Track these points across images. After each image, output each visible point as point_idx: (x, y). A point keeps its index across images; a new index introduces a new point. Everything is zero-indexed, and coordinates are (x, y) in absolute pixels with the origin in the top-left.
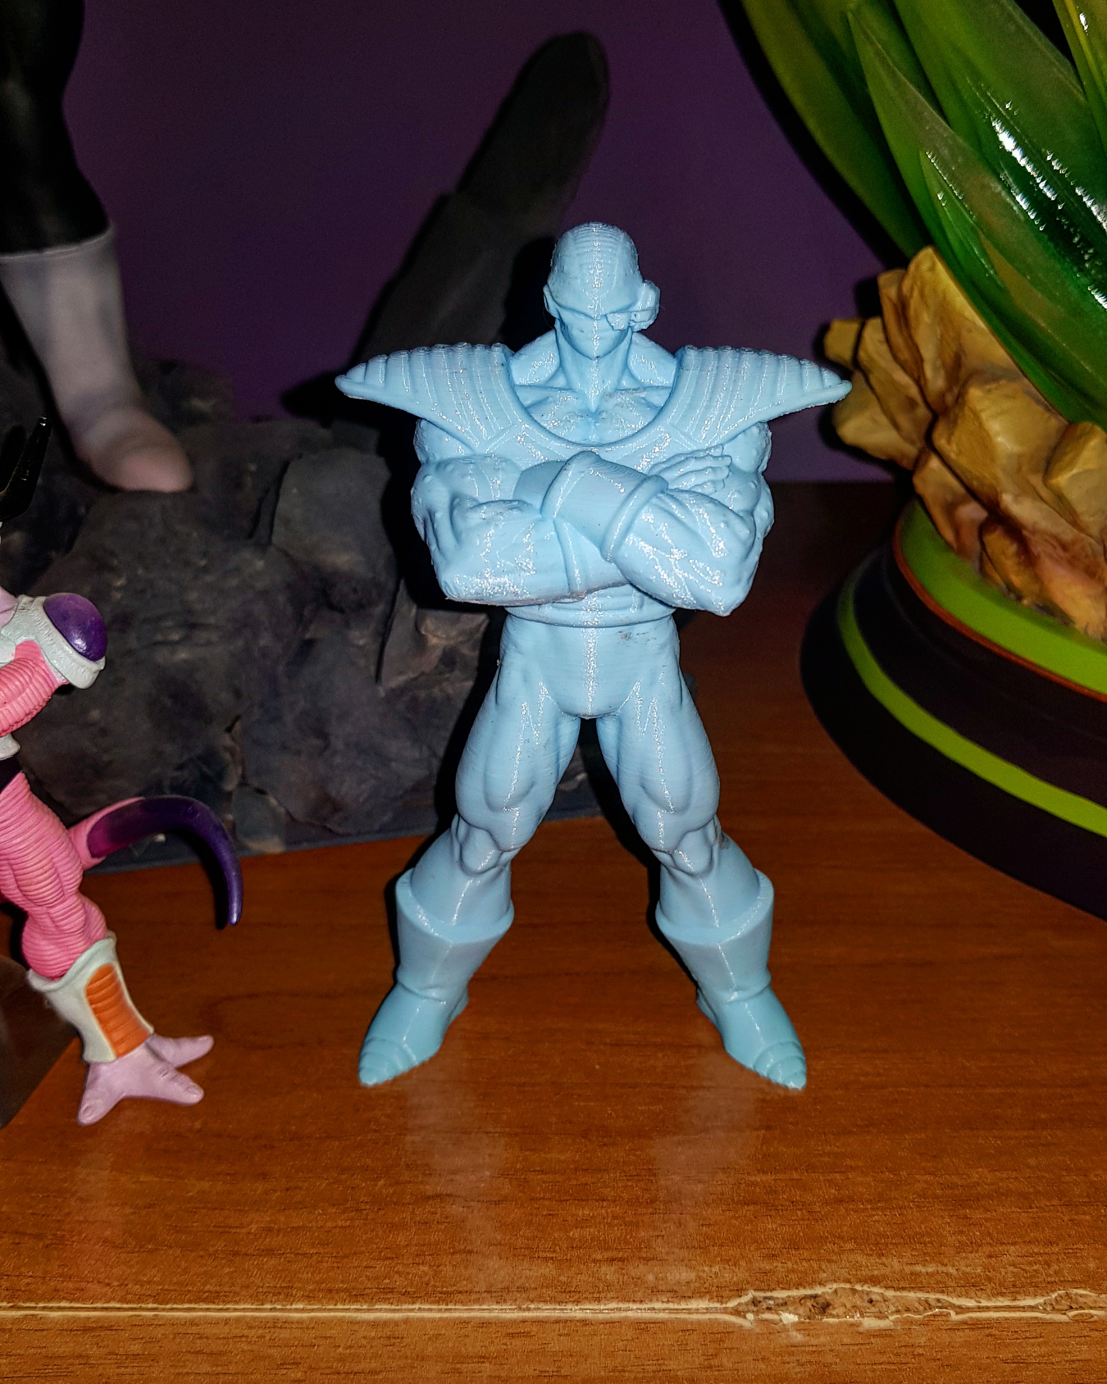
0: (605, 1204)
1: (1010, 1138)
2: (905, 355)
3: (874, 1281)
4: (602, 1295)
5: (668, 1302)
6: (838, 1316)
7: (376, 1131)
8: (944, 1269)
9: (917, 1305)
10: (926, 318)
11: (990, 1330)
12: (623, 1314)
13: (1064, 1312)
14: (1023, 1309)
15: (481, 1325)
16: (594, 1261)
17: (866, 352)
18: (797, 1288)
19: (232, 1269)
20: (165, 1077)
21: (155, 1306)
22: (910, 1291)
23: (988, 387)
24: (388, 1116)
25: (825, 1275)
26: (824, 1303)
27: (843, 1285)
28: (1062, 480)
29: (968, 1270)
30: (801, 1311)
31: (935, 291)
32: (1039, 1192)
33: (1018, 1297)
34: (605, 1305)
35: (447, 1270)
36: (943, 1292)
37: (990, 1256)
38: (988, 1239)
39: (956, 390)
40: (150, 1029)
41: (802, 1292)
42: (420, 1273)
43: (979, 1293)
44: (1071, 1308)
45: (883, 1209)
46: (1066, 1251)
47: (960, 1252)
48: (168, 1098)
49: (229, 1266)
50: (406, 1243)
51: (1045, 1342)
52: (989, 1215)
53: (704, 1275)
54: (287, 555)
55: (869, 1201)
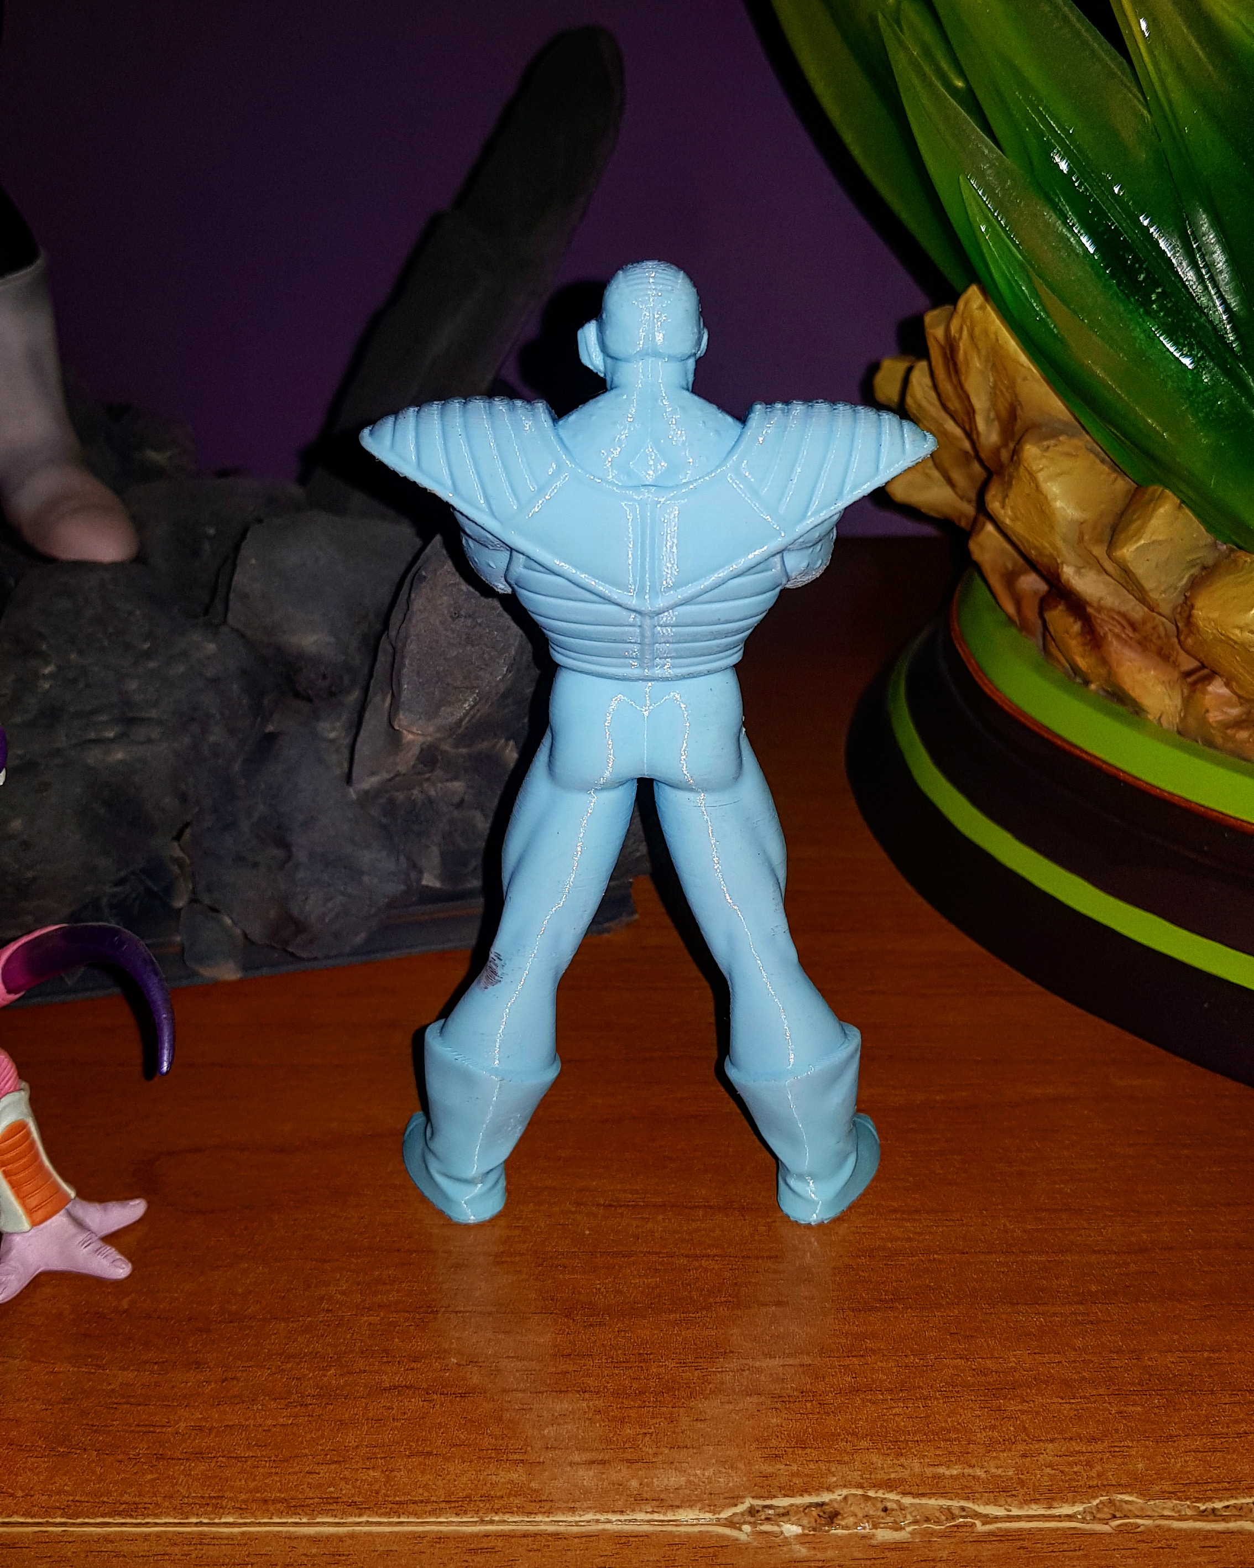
0: (587, 1395)
1: (1055, 1314)
2: (954, 404)
3: (889, 1485)
4: (577, 1505)
5: (653, 1512)
6: (847, 1528)
7: (328, 1311)
8: (971, 1471)
9: (938, 1514)
10: (977, 363)
11: (1022, 1542)
12: (600, 1527)
13: (1105, 1522)
14: (1059, 1518)
15: (438, 1540)
16: (571, 1464)
17: (914, 397)
18: (801, 1495)
19: (155, 1476)
20: (87, 1249)
21: (63, 1520)
22: (930, 1498)
23: (1045, 443)
24: (343, 1293)
25: (835, 1479)
26: (831, 1512)
27: (854, 1491)
28: (1127, 552)
29: (1000, 1471)
30: (805, 1522)
31: (986, 332)
32: (1084, 1378)
33: (1055, 1504)
34: (581, 1516)
35: (401, 1476)
36: (967, 1499)
37: (1024, 1456)
38: (1023, 1435)
39: (1012, 446)
40: (72, 1194)
41: (807, 1499)
42: (370, 1480)
43: (1009, 1500)
44: (1114, 1517)
45: (904, 1400)
46: (1112, 1449)
47: (990, 1451)
48: (91, 1273)
49: (152, 1473)
50: (356, 1444)
51: (1086, 1555)
52: (1025, 1406)
53: (696, 1481)
54: (243, 636)
55: (890, 1391)
